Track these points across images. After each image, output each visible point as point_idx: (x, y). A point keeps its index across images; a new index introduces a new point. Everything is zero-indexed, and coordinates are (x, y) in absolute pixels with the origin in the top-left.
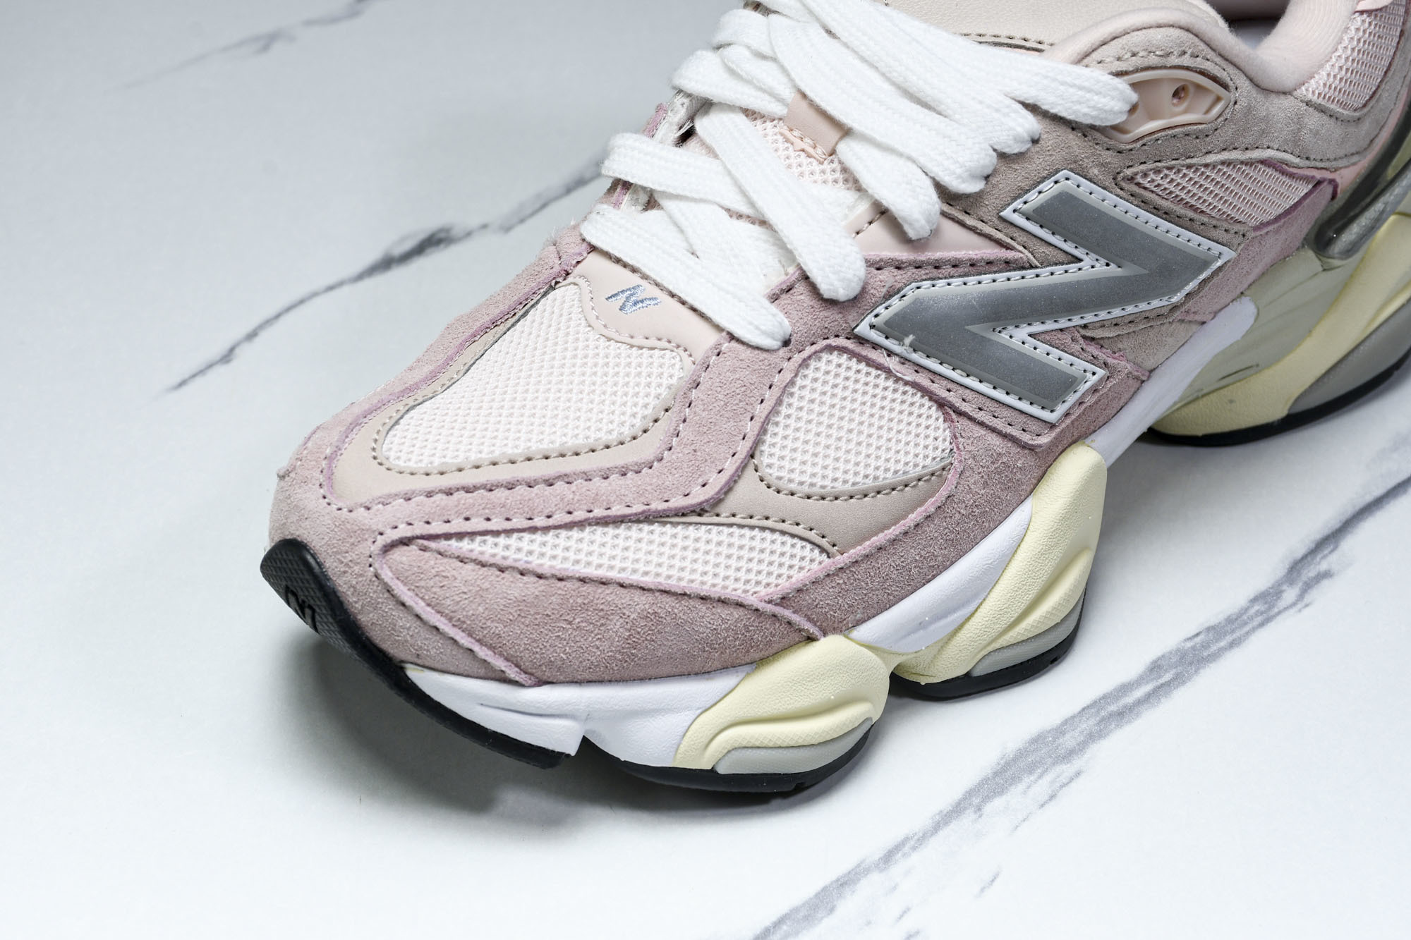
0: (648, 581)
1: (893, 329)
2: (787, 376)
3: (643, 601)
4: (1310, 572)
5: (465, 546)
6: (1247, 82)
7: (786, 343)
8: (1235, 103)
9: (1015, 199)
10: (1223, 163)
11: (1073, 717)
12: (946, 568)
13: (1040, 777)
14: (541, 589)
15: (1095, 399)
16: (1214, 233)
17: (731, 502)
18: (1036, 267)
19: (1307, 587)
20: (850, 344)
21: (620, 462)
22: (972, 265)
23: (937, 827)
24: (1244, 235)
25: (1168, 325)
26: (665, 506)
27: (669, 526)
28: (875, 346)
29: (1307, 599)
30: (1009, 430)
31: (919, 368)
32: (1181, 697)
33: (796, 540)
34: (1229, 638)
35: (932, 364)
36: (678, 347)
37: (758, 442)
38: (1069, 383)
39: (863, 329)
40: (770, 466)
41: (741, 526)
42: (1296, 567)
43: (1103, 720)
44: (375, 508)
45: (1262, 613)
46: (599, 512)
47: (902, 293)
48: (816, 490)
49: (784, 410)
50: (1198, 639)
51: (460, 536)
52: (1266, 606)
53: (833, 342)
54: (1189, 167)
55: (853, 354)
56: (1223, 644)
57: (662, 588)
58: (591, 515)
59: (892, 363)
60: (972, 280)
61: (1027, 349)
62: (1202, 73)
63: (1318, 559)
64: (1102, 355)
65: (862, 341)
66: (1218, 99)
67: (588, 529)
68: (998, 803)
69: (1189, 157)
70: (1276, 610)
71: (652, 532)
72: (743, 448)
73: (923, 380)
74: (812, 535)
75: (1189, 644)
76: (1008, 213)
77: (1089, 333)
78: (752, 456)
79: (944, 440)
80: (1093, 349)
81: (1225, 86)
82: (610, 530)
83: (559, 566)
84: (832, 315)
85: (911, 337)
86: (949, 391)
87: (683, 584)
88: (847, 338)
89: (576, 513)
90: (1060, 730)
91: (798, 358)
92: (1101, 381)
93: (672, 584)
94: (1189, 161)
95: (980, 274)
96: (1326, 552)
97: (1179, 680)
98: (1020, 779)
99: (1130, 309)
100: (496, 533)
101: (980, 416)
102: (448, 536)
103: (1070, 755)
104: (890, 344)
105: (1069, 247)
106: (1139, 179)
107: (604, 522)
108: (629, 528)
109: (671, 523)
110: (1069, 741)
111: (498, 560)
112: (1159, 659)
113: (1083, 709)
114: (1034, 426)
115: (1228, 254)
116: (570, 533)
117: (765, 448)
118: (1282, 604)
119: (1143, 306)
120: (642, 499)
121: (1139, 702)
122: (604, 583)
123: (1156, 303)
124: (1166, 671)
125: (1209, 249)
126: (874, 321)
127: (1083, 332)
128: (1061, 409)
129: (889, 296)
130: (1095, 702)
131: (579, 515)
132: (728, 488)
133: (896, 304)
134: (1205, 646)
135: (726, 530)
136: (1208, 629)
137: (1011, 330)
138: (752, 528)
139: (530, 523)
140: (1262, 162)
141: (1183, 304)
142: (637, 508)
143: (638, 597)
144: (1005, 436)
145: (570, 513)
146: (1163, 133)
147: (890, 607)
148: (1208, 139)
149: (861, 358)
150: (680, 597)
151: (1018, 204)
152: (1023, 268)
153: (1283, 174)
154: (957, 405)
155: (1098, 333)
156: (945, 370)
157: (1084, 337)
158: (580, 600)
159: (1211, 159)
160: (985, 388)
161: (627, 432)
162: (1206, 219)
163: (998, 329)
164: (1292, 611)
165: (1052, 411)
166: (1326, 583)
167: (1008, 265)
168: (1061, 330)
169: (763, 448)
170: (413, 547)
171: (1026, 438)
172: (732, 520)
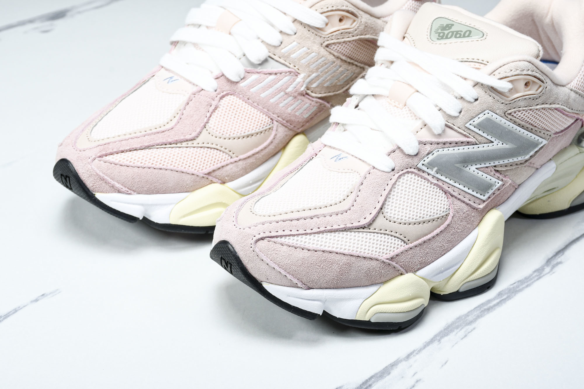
0: (346, 252)
1: (430, 165)
2: (393, 181)
3: (345, 259)
4: (554, 262)
5: (283, 240)
6: (550, 81)
7: (393, 170)
8: (546, 88)
9: (470, 120)
10: (542, 109)
11: (471, 311)
12: (449, 251)
13: (461, 330)
14: (309, 254)
15: (499, 192)
16: (540, 134)
17: (375, 225)
18: (478, 144)
19: (554, 267)
20: (416, 171)
21: (336, 211)
22: (456, 143)
23: (425, 347)
24: (550, 136)
25: (524, 167)
26: (351, 225)
27: (353, 232)
28: (424, 172)
29: (554, 270)
30: (469, 202)
31: (438, 180)
32: (509, 304)
33: (396, 238)
34: (526, 284)
35: (443, 178)
36: (355, 172)
37: (383, 204)
38: (489, 186)
39: (420, 166)
40: (387, 212)
41: (377, 233)
42: (549, 261)
43: (482, 311)
44: (252, 228)
45: (538, 276)
46: (329, 228)
47: (433, 153)
48: (403, 221)
49: (392, 193)
50: (515, 285)
51: (281, 236)
52: (539, 273)
53: (409, 170)
54: (531, 110)
55: (416, 174)
56: (524, 286)
57: (351, 254)
58: (326, 229)
59: (430, 178)
60: (456, 148)
61: (475, 173)
62: (535, 77)
63: (557, 258)
64: (501, 177)
65: (419, 170)
66: (540, 86)
67: (325, 234)
68: (446, 339)
69: (531, 106)
70: (542, 275)
71: (347, 235)
72: (379, 206)
73: (440, 183)
74: (401, 237)
75: (512, 286)
76: (467, 125)
77: (496, 169)
78: (381, 209)
79: (447, 205)
80: (498, 174)
81: (543, 82)
82: (333, 234)
83: (315, 247)
84: (409, 160)
85: (436, 168)
86: (449, 188)
87: (358, 253)
88: (414, 169)
89: (320, 228)
90: (467, 315)
91: (397, 175)
92: (500, 186)
93: (354, 253)
94: (530, 108)
95: (459, 146)
96: (560, 255)
97: (509, 298)
98: (454, 331)
99: (511, 160)
100: (294, 235)
101: (459, 197)
102: (277, 237)
103: (471, 322)
104: (429, 171)
105: (489, 137)
106: (513, 114)
107: (331, 231)
108: (339, 233)
109: (354, 231)
110: (470, 318)
111: (294, 245)
112: (501, 291)
113: (475, 308)
114: (478, 201)
115: (545, 142)
116: (319, 235)
117: (386, 206)
118: (544, 273)
119: (515, 160)
120: (344, 223)
121: (495, 305)
122: (330, 252)
123: (520, 159)
124: (504, 295)
125: (538, 140)
126: (424, 163)
127: (494, 168)
128: (487, 196)
129: (428, 154)
130: (479, 306)
131: (322, 229)
132: (374, 220)
133: (431, 157)
134: (517, 287)
135: (372, 234)
136: (518, 281)
137: (470, 166)
138: (381, 234)
139: (305, 232)
140: (556, 109)
141: (529, 160)
142: (342, 226)
143: (343, 257)
144: (467, 204)
145: (319, 228)
146: (522, 98)
147: (429, 264)
148: (537, 100)
149: (419, 176)
150: (357, 257)
151: (471, 122)
152: (473, 145)
153: (563, 114)
154: (452, 192)
155: (499, 169)
156: (447, 180)
157: (495, 170)
158: (323, 258)
159: (538, 107)
160: (461, 187)
161: (338, 201)
162: (536, 129)
163: (466, 166)
164: (548, 275)
165: (484, 196)
166: (560, 266)
167: (468, 143)
168: (487, 167)
169: (385, 206)
170: (265, 240)
171: (475, 205)
172: (374, 231)
